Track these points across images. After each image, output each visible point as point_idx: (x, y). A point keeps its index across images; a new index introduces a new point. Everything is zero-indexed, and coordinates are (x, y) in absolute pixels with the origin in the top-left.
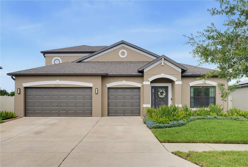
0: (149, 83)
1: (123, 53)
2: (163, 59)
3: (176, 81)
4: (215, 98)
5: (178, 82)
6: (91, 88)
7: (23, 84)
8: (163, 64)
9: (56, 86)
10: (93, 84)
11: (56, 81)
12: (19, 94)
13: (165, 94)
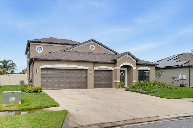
0: (120, 68)
1: (92, 47)
2: (128, 54)
3: (134, 67)
4: (149, 77)
5: (134, 68)
6: (87, 70)
7: (40, 66)
8: (127, 57)
9: (64, 68)
10: (88, 67)
11: (64, 65)
12: (37, 73)
13: (123, 74)
